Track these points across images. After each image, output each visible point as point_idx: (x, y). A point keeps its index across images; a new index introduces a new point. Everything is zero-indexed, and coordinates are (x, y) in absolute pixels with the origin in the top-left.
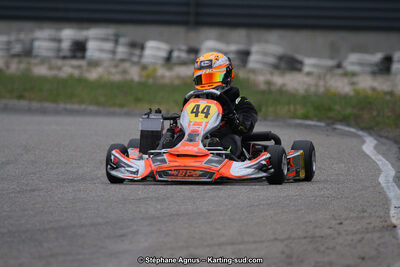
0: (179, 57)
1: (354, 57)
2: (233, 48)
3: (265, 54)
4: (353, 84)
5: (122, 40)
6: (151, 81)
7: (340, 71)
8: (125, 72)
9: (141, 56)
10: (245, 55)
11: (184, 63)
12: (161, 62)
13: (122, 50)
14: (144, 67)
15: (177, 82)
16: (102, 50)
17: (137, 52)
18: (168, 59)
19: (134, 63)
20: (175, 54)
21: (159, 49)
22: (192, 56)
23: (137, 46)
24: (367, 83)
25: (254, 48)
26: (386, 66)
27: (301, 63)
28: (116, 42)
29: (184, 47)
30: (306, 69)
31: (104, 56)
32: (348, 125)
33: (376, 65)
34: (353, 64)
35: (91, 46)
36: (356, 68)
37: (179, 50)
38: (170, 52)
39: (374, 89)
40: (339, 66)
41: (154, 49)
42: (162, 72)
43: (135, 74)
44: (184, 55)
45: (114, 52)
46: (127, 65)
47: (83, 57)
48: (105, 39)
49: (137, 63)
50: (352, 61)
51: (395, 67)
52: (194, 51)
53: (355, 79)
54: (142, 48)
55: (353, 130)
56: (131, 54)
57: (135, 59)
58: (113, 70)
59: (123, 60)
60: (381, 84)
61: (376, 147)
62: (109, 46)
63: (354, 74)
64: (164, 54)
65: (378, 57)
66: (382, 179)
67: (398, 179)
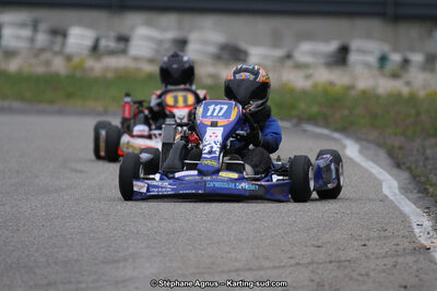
0: (107, 47)
1: (306, 47)
2: (170, 35)
3: (205, 42)
4: (308, 77)
5: (43, 26)
6: (78, 73)
7: (289, 63)
8: (48, 63)
9: (63, 45)
10: (182, 43)
11: (112, 53)
12: (86, 52)
13: (42, 38)
14: (69, 58)
15: (110, 75)
16: (18, 38)
17: (59, 39)
18: (95, 48)
19: (57, 54)
20: (103, 43)
21: (83, 37)
22: (121, 46)
23: (59, 33)
24: (325, 76)
25: (194, 37)
26: (341, 57)
27: (246, 53)
29: (113, 34)
30: (252, 60)
31: (22, 45)
32: (316, 124)
33: (331, 55)
34: (305, 53)
37: (108, 37)
38: (97, 41)
39: (332, 84)
40: (289, 56)
41: (80, 37)
42: (90, 63)
43: (59, 65)
44: (112, 44)
45: (32, 40)
46: (46, 56)
48: (22, 25)
49: (60, 53)
50: (305, 51)
51: (353, 57)
52: (124, 39)
53: (309, 72)
54: (65, 35)
55: (325, 131)
56: (52, 43)
57: (57, 48)
58: (34, 61)
59: (43, 50)
60: (338, 78)
61: (361, 152)
62: (26, 33)
63: (304, 66)
64: (89, 42)
65: (333, 46)
66: (386, 191)
67: (404, 190)
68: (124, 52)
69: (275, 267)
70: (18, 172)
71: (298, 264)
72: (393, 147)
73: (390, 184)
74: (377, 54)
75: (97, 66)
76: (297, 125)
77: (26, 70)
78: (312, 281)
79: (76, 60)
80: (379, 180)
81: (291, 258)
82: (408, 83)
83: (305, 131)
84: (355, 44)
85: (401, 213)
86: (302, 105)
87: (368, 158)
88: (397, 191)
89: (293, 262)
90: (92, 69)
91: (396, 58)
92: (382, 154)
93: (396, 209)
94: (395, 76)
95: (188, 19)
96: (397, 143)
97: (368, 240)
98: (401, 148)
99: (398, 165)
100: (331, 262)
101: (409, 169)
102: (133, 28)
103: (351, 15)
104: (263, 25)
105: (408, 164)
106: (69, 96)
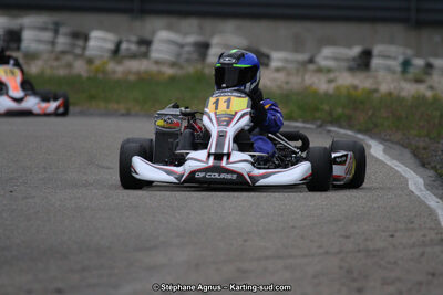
0: (128, 49)
1: (327, 51)
2: (191, 39)
4: (330, 81)
5: (63, 30)
6: (100, 76)
7: (311, 67)
8: (69, 66)
9: (84, 48)
10: (204, 47)
11: (134, 56)
12: (107, 55)
13: (62, 41)
14: (90, 61)
15: (132, 78)
16: (39, 41)
17: (80, 43)
18: (116, 51)
19: (78, 57)
20: (124, 46)
21: (104, 40)
22: (143, 49)
23: (81, 36)
24: (346, 80)
25: (215, 40)
26: (364, 61)
27: (268, 57)
28: (56, 32)
29: (134, 38)
30: (274, 64)
31: (42, 47)
32: (341, 127)
33: (354, 59)
34: (326, 58)
35: (27, 35)
36: (331, 64)
37: (128, 41)
38: (119, 44)
39: (355, 88)
40: (311, 61)
41: (100, 40)
42: (111, 66)
43: (80, 67)
44: (134, 47)
45: (53, 43)
46: (69, 58)
47: (18, 49)
48: (43, 29)
49: (81, 56)
50: (326, 56)
51: (375, 62)
52: (146, 43)
53: (332, 76)
54: (86, 38)
55: (349, 133)
56: (74, 45)
57: (78, 51)
58: (56, 64)
59: (64, 53)
60: (361, 82)
61: (385, 151)
62: (47, 35)
63: (329, 70)
64: (111, 46)
65: (356, 51)
66: (412, 187)
67: (429, 187)
68: (145, 55)
69: (305, 256)
70: (45, 168)
71: (327, 253)
72: (417, 148)
73: (415, 181)
74: (401, 59)
75: (118, 69)
76: (321, 126)
77: (48, 72)
78: (341, 268)
79: (98, 63)
80: (404, 177)
81: (320, 247)
82: (431, 88)
83: (329, 131)
84: (377, 49)
85: (428, 207)
86: (326, 108)
87: (393, 157)
88: (423, 187)
89: (321, 251)
90: (114, 72)
91: (419, 62)
92: (407, 154)
93: (422, 203)
94: (418, 81)
95: (209, 24)
96: (422, 144)
97: (396, 231)
98: (425, 149)
99: (423, 165)
100: (359, 251)
101: (434, 168)
102: (154, 33)
103: (374, 20)
104: (285, 30)
105: (433, 164)
106: (92, 98)
